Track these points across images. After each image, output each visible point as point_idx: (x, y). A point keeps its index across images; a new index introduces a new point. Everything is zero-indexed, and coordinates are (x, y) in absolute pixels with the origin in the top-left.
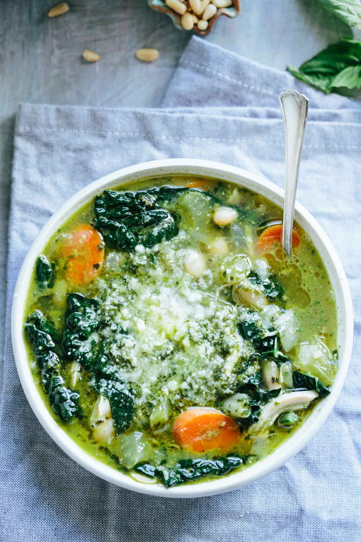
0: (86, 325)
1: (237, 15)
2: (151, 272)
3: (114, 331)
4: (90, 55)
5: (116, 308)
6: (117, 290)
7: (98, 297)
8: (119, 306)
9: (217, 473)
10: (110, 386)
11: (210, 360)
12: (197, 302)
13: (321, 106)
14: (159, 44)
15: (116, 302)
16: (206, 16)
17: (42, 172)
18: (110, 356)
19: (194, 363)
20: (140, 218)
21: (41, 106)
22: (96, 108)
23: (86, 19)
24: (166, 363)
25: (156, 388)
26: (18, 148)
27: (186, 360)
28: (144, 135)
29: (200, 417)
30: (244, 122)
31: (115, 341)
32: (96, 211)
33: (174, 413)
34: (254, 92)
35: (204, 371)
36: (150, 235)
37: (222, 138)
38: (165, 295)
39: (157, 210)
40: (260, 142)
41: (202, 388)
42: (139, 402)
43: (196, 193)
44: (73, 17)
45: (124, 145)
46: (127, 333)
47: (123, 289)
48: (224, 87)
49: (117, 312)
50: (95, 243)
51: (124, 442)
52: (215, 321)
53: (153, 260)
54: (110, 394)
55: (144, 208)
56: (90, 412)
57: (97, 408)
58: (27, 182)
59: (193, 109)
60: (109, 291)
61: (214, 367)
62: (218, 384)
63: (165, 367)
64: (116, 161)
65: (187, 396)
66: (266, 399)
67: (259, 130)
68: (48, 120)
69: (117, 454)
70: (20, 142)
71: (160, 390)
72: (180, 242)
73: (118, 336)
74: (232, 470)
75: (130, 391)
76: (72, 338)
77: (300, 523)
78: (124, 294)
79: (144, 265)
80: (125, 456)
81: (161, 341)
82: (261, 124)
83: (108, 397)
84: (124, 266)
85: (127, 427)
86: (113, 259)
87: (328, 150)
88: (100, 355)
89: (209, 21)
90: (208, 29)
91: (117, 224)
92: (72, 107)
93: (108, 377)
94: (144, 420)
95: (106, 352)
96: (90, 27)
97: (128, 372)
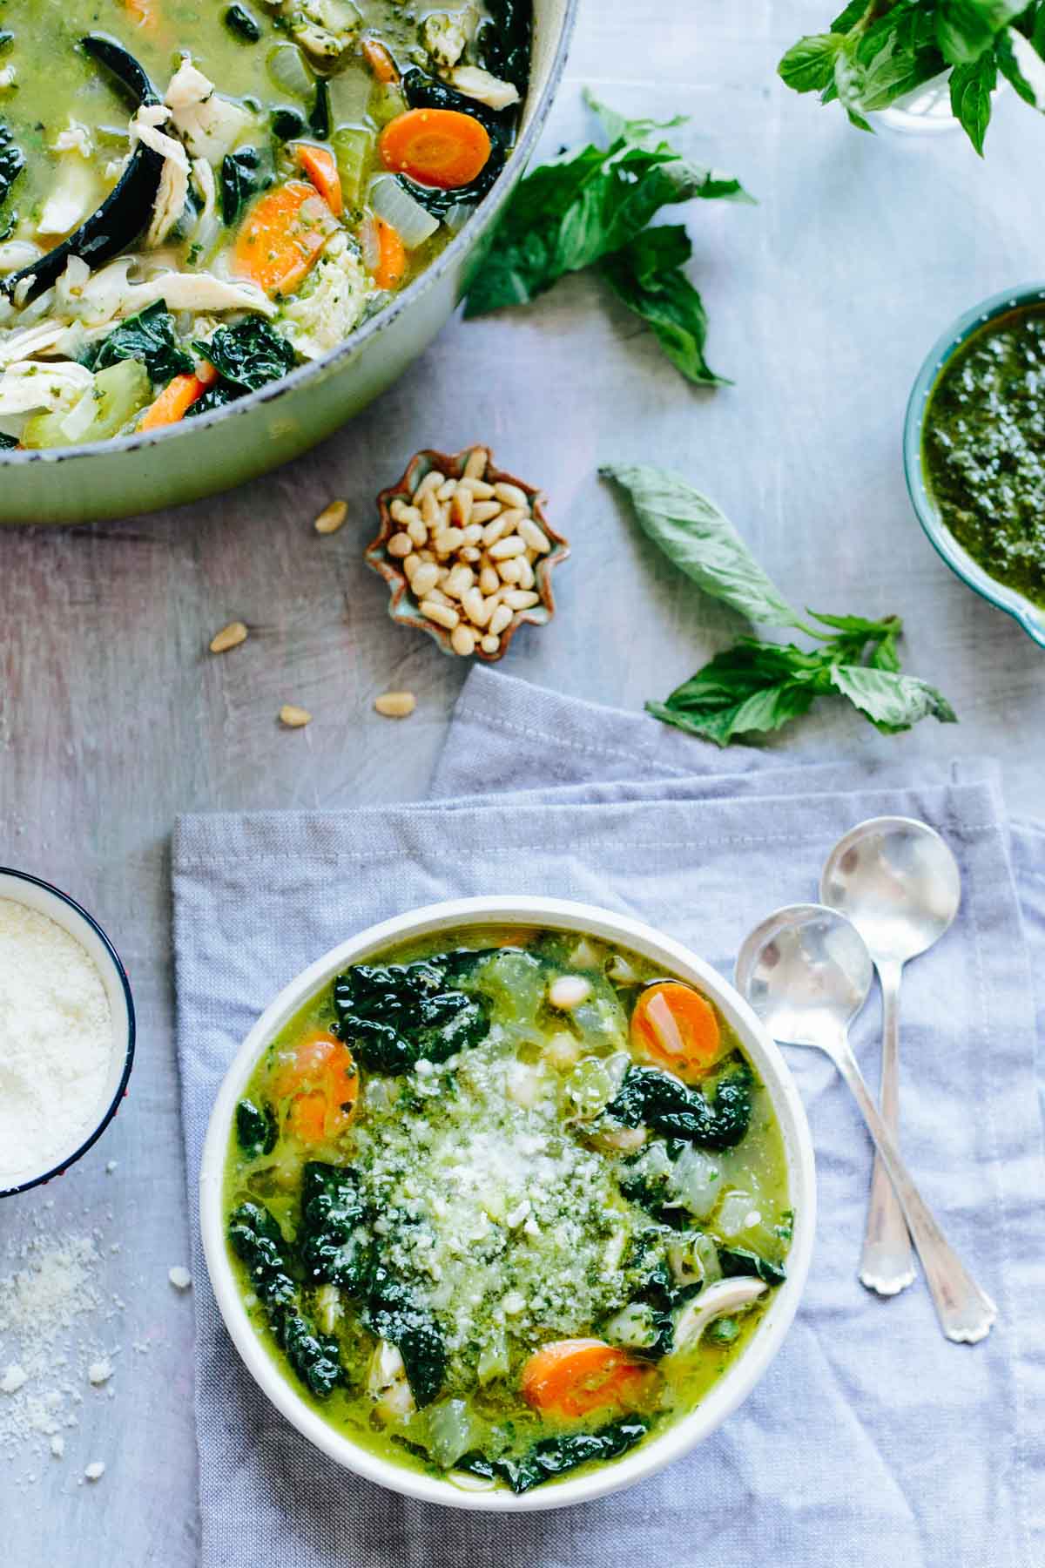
0: (343, 1218)
1: (550, 619)
2: (450, 1107)
3: (396, 1222)
4: (292, 715)
5: (393, 1179)
6: (392, 1147)
7: (358, 1162)
8: (399, 1174)
9: (604, 1455)
10: (398, 1322)
11: (578, 1251)
12: (540, 1152)
13: (714, 769)
14: (416, 683)
15: (392, 1167)
16: (495, 628)
17: (229, 937)
18: (392, 1270)
19: (549, 1261)
20: (419, 1011)
21: (217, 816)
22: (314, 813)
23: (279, 650)
24: (495, 1267)
25: (482, 1314)
26: (180, 897)
27: (534, 1257)
28: (406, 851)
29: (568, 1358)
30: (582, 813)
31: (399, 1240)
32: (337, 1005)
33: (520, 1354)
34: (593, 756)
35: (568, 1271)
36: (440, 1041)
37: (544, 845)
38: (480, 1146)
39: (449, 995)
40: (612, 844)
41: (570, 1302)
42: (453, 1344)
43: (514, 956)
44: (255, 648)
45: (371, 874)
46: (417, 1222)
47: (402, 1142)
48: (539, 752)
49: (396, 1187)
50: (338, 1064)
51: (434, 1418)
52: (576, 1182)
53: (449, 1084)
54: (399, 1338)
55: (424, 993)
56: (366, 1375)
57: (378, 1364)
58: (203, 958)
59: (488, 797)
60: (376, 1150)
61: (587, 1263)
62: (596, 1292)
63: (494, 1275)
64: (361, 904)
65: (542, 1321)
66: (679, 1303)
67: (609, 824)
68: (229, 841)
69: (422, 1443)
70: (182, 886)
71: (489, 1317)
72: (494, 1048)
73: (403, 1231)
74: (629, 1447)
75: (436, 1326)
76: (318, 1243)
77: (752, 1519)
78: (404, 1152)
79: (436, 1097)
80: (439, 1443)
81: (483, 1230)
82: (613, 812)
83: (395, 1343)
84: (401, 1101)
85: (437, 1390)
86: (376, 1091)
87: (737, 848)
88: (374, 1268)
89: (500, 635)
90: (502, 649)
91: (379, 1027)
92: (270, 813)
93: (393, 1306)
94: (467, 1374)
95: (384, 1260)
96: (288, 664)
97: (427, 1291)
